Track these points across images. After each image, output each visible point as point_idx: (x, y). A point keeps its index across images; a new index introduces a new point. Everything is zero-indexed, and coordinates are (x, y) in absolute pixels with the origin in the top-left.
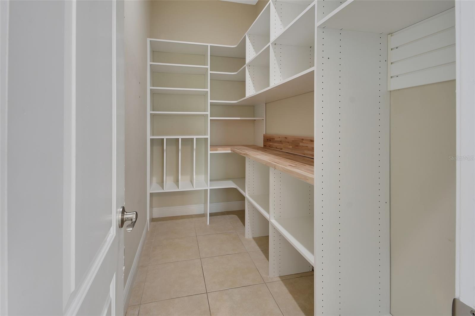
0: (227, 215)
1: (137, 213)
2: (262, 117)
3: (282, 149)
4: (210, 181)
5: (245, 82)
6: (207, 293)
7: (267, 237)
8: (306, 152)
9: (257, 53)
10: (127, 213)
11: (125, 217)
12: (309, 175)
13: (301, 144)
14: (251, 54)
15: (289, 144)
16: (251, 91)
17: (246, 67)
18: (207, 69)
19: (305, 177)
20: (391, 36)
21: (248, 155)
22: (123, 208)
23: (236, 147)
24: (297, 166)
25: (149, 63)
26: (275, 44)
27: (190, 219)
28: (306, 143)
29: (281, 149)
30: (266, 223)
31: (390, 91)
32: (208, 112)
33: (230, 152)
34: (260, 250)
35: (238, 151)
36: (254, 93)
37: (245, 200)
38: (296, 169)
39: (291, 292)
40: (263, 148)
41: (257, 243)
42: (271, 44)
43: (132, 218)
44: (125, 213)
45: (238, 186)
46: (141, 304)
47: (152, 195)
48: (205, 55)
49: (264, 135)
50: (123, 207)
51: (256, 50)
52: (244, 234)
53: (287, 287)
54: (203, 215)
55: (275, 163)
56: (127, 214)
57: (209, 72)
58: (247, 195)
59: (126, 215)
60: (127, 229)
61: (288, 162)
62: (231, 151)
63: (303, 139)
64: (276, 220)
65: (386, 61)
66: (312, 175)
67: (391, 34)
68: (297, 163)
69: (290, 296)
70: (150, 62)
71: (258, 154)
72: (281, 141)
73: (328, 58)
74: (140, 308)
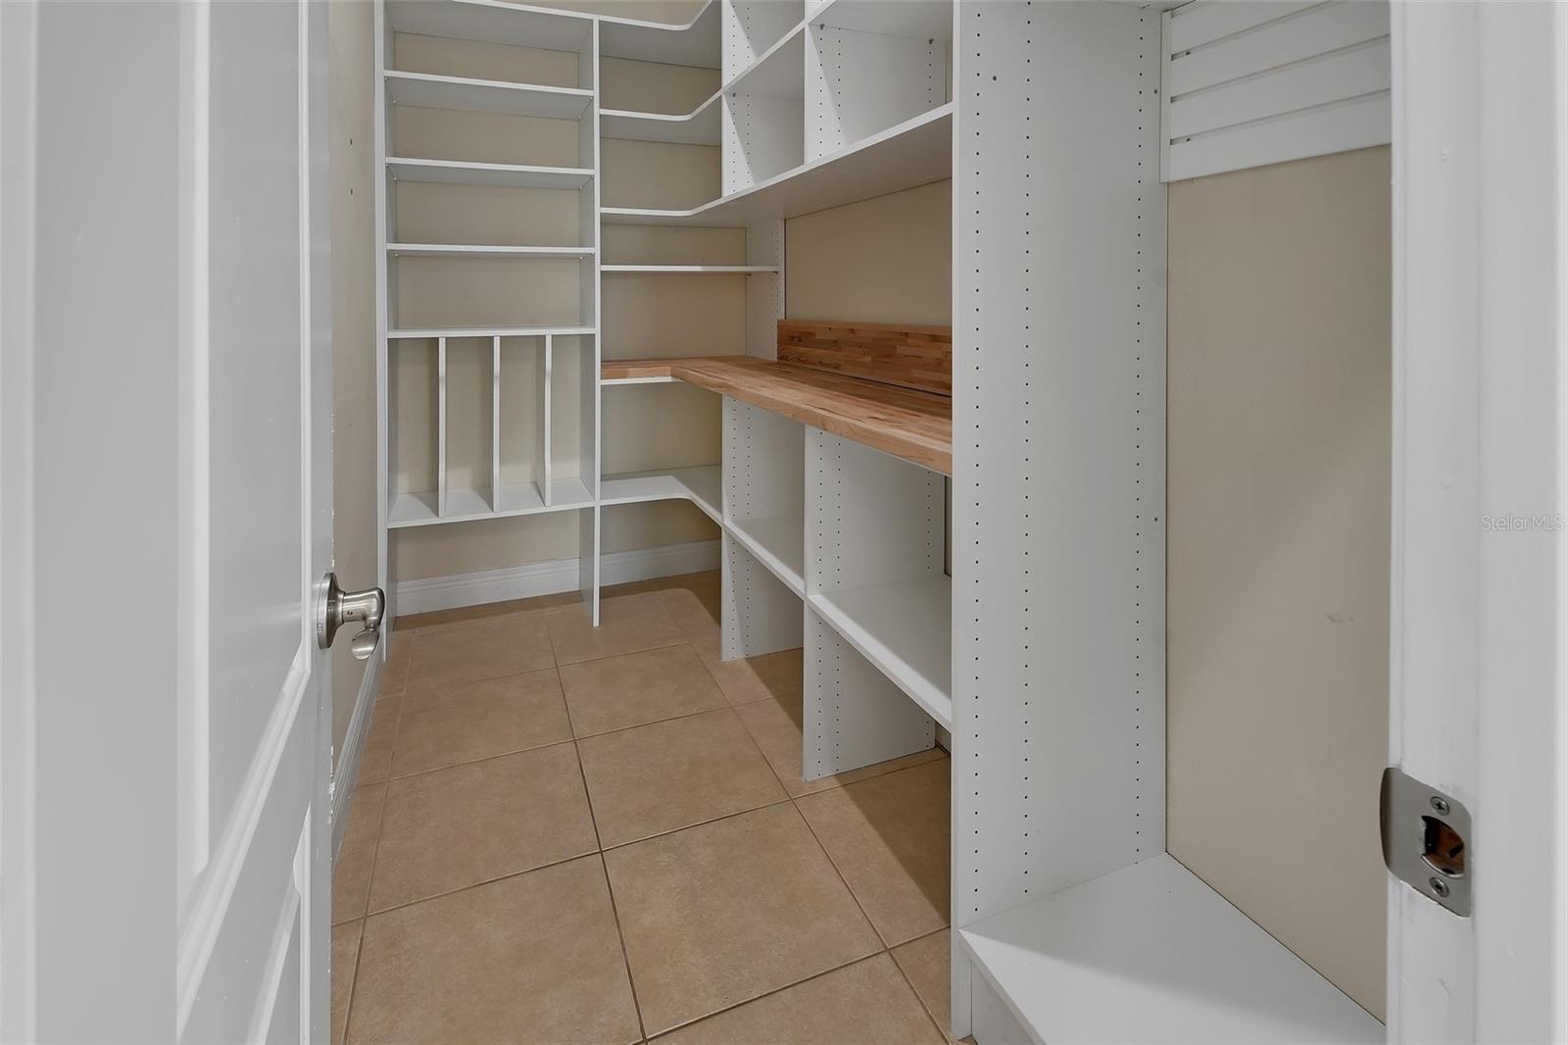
0: (658, 592)
1: (381, 593)
2: (772, 265)
3: (840, 365)
4: (601, 480)
5: (719, 147)
6: (601, 852)
7: (798, 653)
8: (916, 373)
9: (758, 54)
10: (345, 594)
11: (340, 609)
12: (937, 446)
13: (901, 350)
14: (738, 57)
15: (861, 349)
16: (738, 179)
17: (724, 98)
18: (591, 100)
19: (924, 452)
20: (1172, 17)
21: (734, 388)
22: (332, 578)
23: (687, 364)
24: (893, 417)
25: (381, 72)
26: (822, 26)
27: (534, 611)
28: (916, 346)
29: (837, 367)
30: (792, 606)
31: (1168, 184)
32: (593, 246)
33: (669, 379)
34: (772, 697)
35: (695, 375)
36: (750, 185)
37: (721, 538)
38: (893, 427)
39: (873, 819)
40: (778, 363)
41: (760, 674)
42: (809, 24)
43: (367, 613)
44: (341, 596)
45: (697, 494)
46: (366, 917)
47: (393, 534)
48: (581, 54)
49: (779, 321)
50: (332, 574)
51: (757, 43)
52: (717, 649)
53: (859, 806)
54: (578, 597)
55: (823, 412)
56: (348, 601)
57: (598, 111)
58: (727, 521)
59: (344, 601)
60: (354, 650)
61: (862, 407)
62: (672, 376)
63: (907, 334)
64: (828, 595)
65: (1156, 92)
66: (948, 445)
67: (1170, 10)
68: (892, 409)
69: (870, 832)
70: (386, 68)
71: (764, 383)
72: (836, 342)
73: (995, 78)
74: (363, 932)
